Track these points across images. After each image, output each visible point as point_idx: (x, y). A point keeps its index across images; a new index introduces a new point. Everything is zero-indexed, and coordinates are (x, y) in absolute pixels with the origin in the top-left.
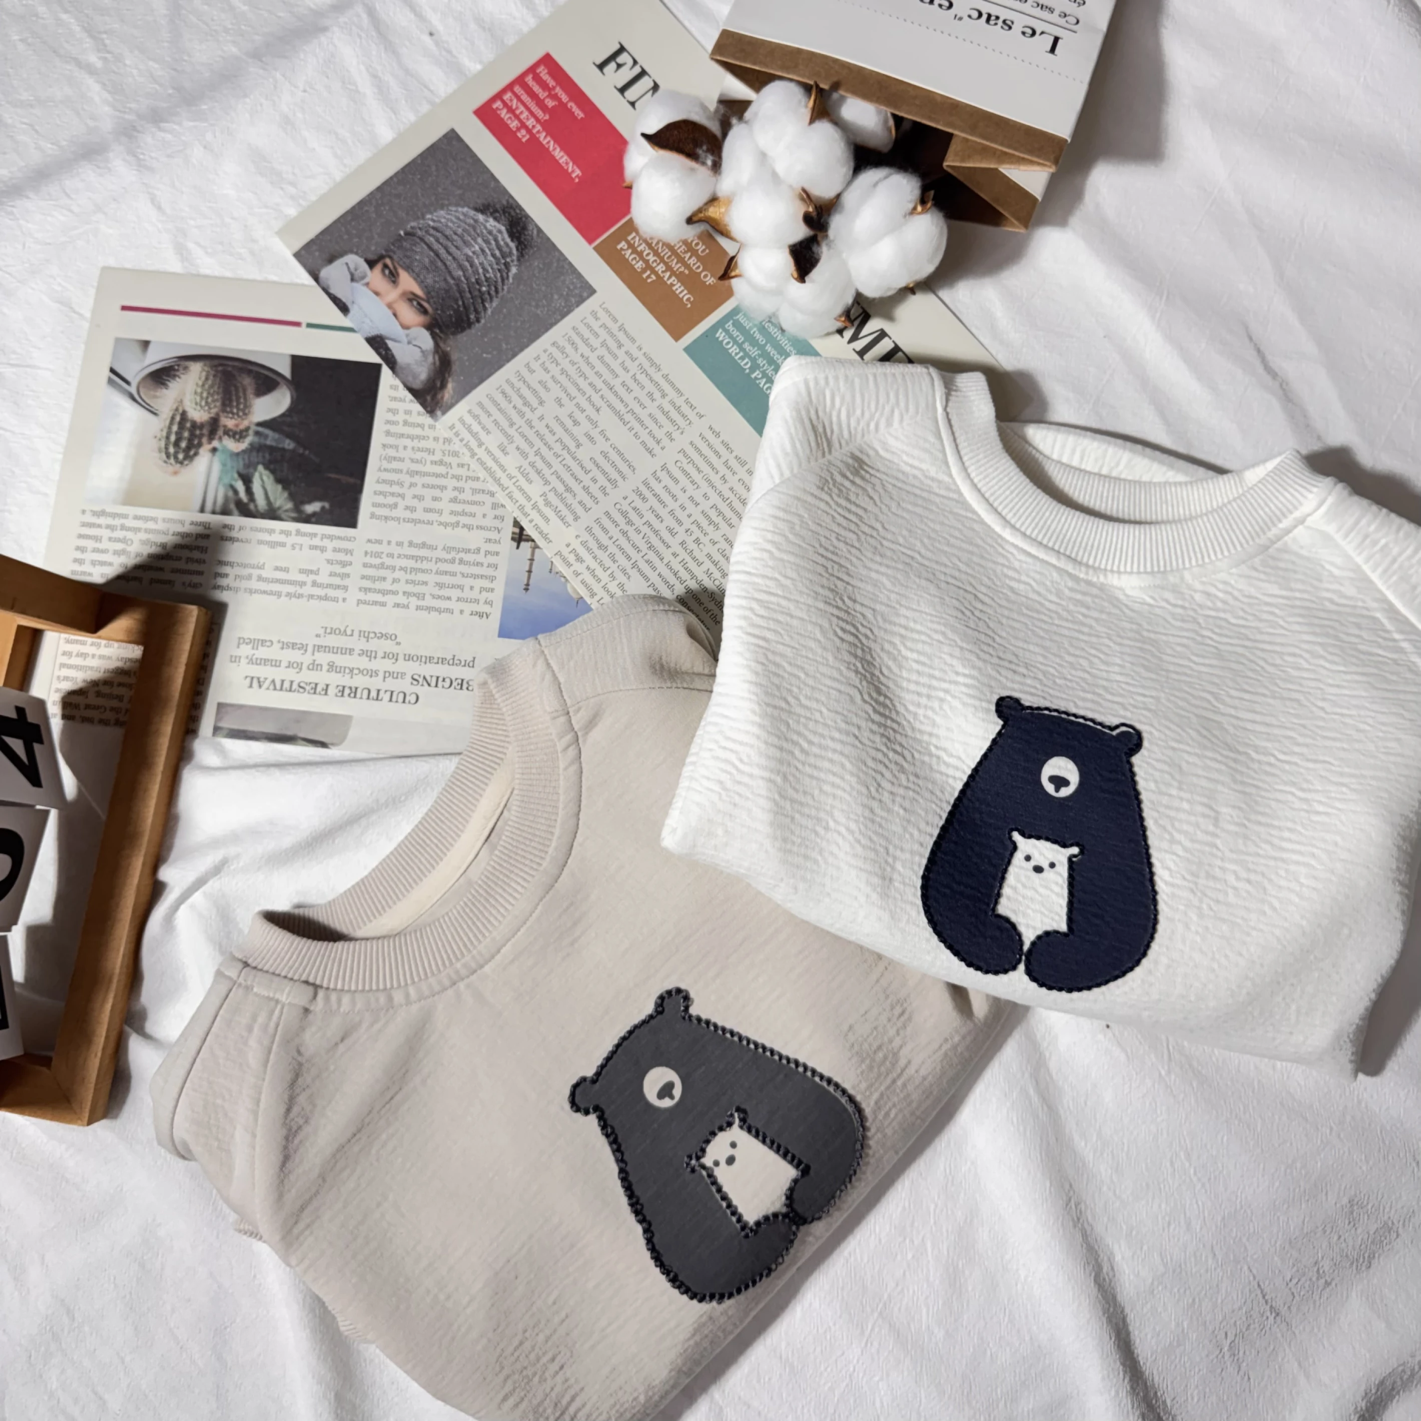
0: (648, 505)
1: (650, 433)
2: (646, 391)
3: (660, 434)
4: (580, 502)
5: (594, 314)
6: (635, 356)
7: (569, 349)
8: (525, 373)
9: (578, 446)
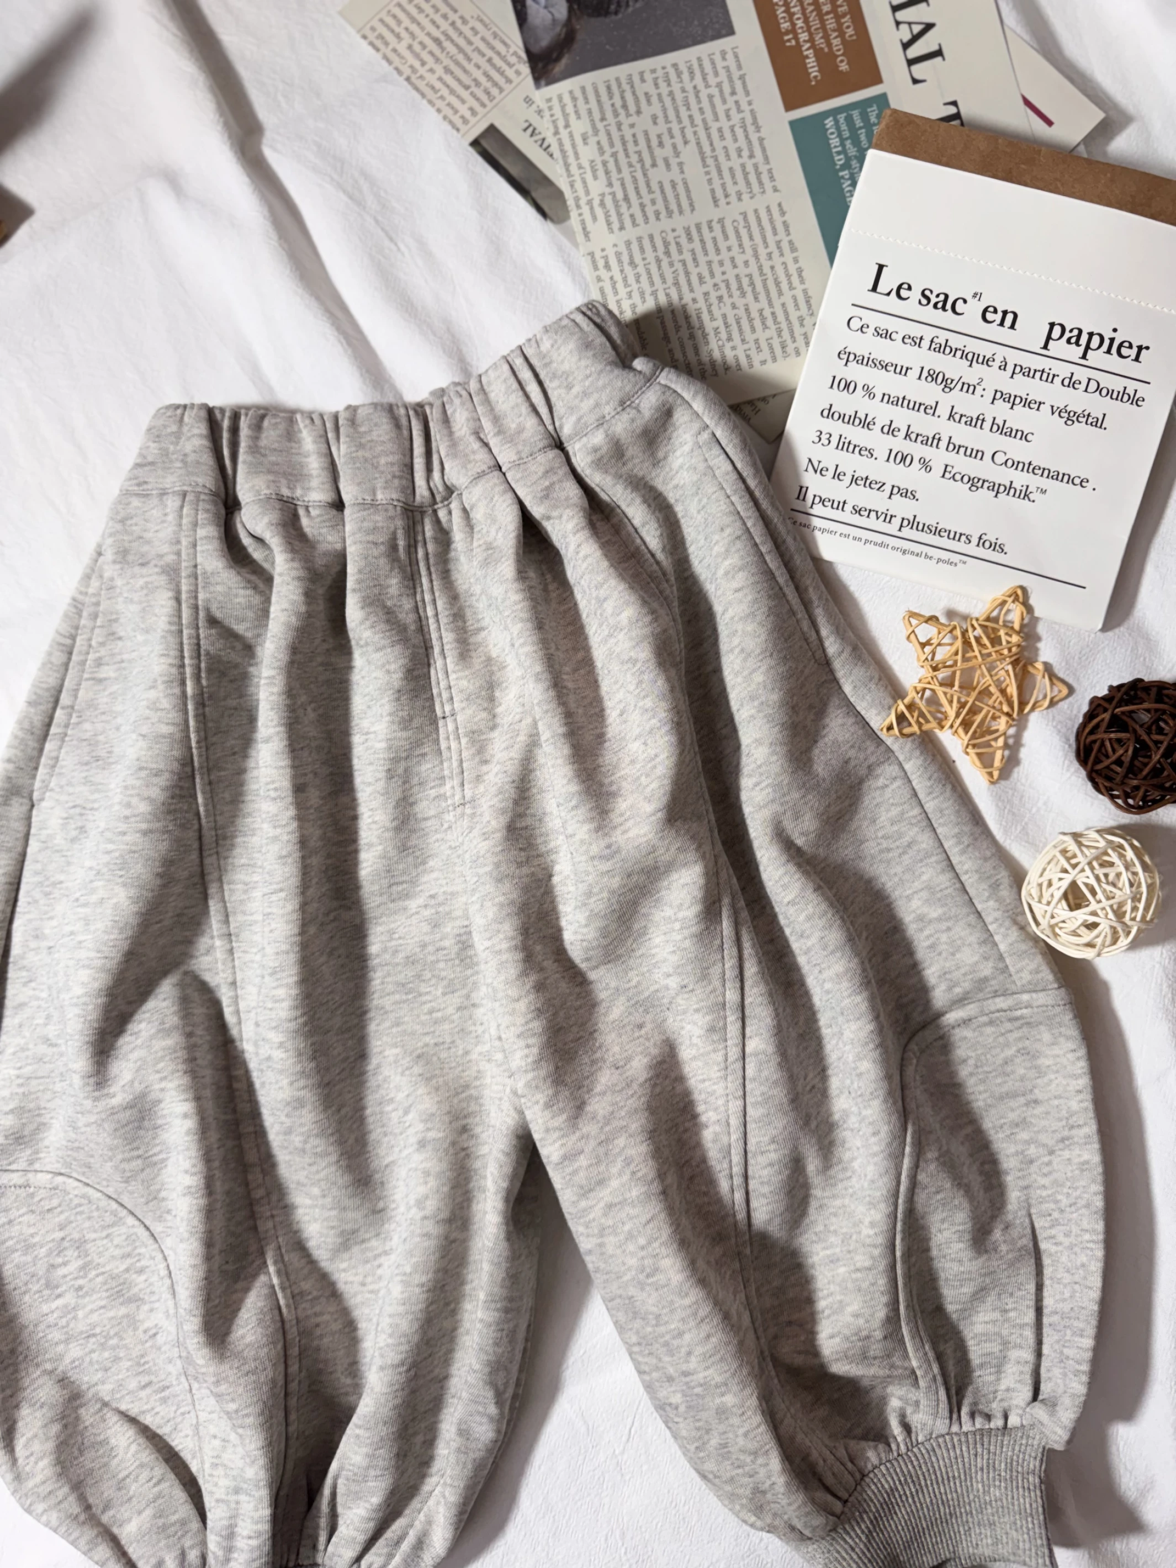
0: (691, 246)
1: (723, 185)
2: (737, 145)
3: (732, 190)
4: (632, 216)
5: (723, 54)
6: (742, 108)
7: (686, 76)
8: (636, 79)
9: (654, 165)
